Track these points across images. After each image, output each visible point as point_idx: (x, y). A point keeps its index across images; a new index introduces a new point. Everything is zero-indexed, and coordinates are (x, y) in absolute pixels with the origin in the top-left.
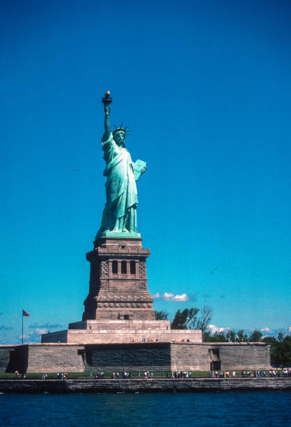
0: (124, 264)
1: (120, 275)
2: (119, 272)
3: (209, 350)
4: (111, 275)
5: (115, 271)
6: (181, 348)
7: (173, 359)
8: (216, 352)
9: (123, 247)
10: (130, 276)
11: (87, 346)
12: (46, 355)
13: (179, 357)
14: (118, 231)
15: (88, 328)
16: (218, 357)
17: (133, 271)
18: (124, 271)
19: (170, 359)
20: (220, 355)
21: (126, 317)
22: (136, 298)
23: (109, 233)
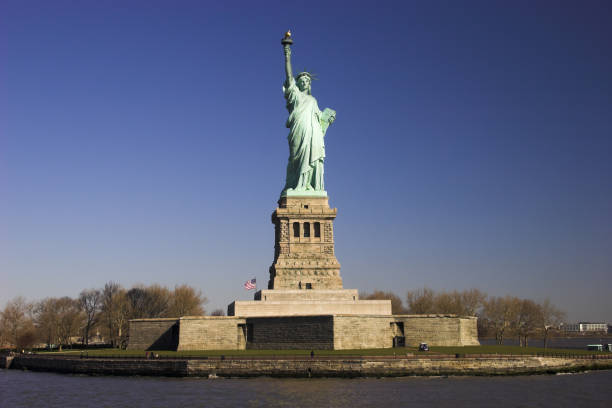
0: (307, 225)
1: (303, 239)
2: (302, 236)
3: (391, 323)
4: (293, 239)
5: (297, 234)
6: (348, 321)
7: (336, 335)
8: (401, 325)
9: (306, 207)
10: (313, 239)
11: (249, 320)
12: (200, 330)
13: (346, 333)
14: (302, 190)
15: (263, 299)
16: (403, 332)
17: (318, 234)
18: (307, 234)
19: (333, 335)
20: (405, 330)
21: (309, 286)
22: (321, 264)
23: (290, 192)
